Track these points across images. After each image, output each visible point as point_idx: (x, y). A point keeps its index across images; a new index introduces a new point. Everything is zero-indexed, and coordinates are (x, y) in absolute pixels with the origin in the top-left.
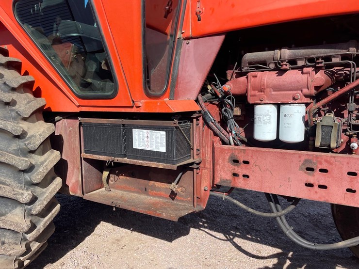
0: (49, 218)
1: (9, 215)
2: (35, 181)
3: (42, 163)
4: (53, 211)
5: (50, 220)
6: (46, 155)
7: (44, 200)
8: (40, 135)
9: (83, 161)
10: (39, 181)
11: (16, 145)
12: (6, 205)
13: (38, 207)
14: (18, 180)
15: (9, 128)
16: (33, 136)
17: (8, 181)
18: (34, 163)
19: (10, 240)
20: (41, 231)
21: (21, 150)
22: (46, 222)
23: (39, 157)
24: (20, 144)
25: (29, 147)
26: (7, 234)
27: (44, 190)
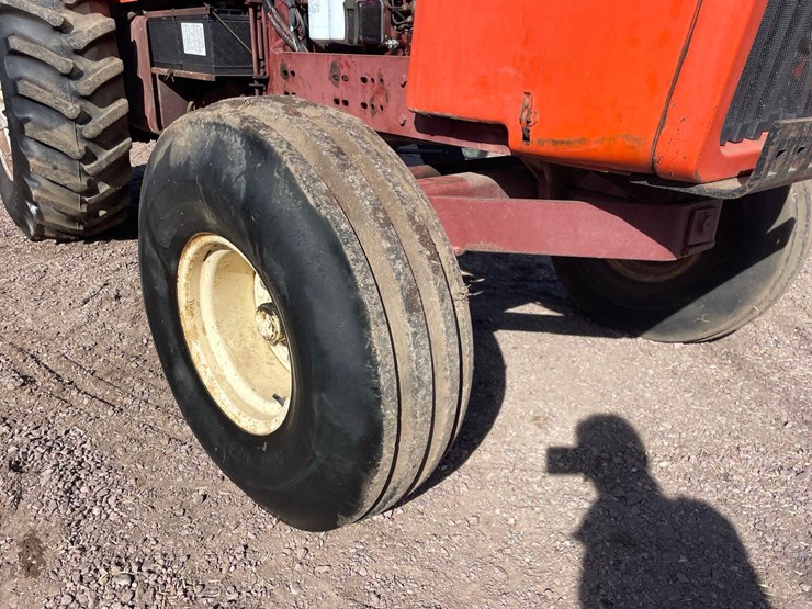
0: (115, 153)
1: (55, 131)
2: (83, 93)
3: (95, 71)
4: (121, 145)
5: (117, 156)
6: (102, 62)
7: (100, 122)
8: (89, 31)
9: (158, 81)
10: (88, 94)
11: (56, 40)
12: (51, 117)
13: (91, 130)
14: (62, 87)
15: (46, 17)
16: (80, 31)
17: (50, 86)
18: (82, 69)
19: (65, 168)
20: (104, 166)
21: (62, 47)
22: (110, 156)
23: (90, 62)
24: (63, 39)
25: (72, 44)
26: (59, 156)
27: (102, 110)
